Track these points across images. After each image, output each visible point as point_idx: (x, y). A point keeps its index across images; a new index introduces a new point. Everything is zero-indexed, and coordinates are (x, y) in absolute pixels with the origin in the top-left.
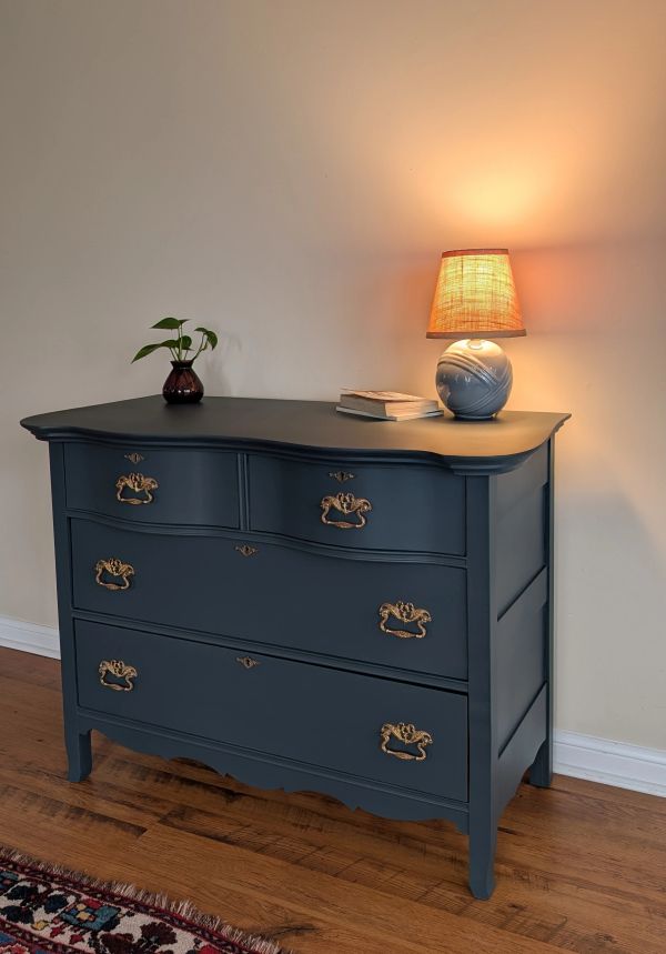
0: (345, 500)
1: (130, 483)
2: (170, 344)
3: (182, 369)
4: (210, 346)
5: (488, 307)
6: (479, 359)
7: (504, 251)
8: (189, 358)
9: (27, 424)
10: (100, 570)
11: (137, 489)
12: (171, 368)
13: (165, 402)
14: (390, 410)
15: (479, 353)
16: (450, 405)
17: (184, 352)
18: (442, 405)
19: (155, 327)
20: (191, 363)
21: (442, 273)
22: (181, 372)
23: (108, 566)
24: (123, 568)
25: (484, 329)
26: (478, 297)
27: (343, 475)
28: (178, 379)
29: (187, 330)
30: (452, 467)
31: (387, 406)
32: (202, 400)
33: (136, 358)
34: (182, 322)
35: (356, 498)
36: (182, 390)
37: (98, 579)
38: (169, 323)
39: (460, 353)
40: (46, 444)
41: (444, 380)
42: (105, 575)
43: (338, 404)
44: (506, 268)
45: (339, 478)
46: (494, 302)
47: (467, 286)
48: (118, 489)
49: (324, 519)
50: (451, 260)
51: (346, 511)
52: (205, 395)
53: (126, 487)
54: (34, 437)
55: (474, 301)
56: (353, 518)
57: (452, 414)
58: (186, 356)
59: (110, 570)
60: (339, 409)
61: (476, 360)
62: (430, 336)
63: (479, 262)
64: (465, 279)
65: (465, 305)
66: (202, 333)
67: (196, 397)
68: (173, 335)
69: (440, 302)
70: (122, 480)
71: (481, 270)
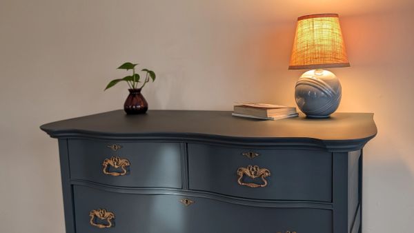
0: (253, 170)
1: (111, 162)
2: (128, 79)
3: (135, 93)
4: (151, 79)
5: (330, 49)
6: (324, 81)
7: (336, 15)
8: (138, 87)
9: (44, 128)
10: (93, 216)
11: (116, 167)
12: (128, 93)
13: (125, 113)
14: (270, 114)
15: (322, 77)
16: (303, 110)
17: (136, 83)
18: (299, 111)
19: (120, 68)
20: (140, 90)
21: (299, 29)
22: (134, 96)
23: (97, 214)
24: (107, 214)
25: (328, 62)
26: (323, 43)
27: (251, 154)
28: (132, 99)
29: (138, 70)
30: (328, 147)
31: (268, 111)
32: (147, 112)
33: (107, 88)
34: (135, 65)
35: (260, 168)
36: (136, 106)
37: (91, 222)
38: (128, 66)
39: (310, 77)
40: (56, 140)
41: (300, 94)
42: (96, 219)
43: (233, 112)
44: (337, 26)
45: (249, 156)
46: (333, 46)
47: (317, 36)
48: (104, 167)
49: (239, 182)
50: (305, 21)
51: (254, 177)
52: (149, 108)
53: (109, 165)
54: (49, 136)
55: (321, 45)
56: (259, 180)
57: (305, 115)
58: (138, 86)
59: (99, 216)
60: (233, 114)
61: (323, 82)
62: (291, 68)
63: (323, 22)
64: (315, 33)
65: (317, 48)
66: (146, 72)
67: (144, 110)
68: (130, 73)
69: (298, 47)
70: (106, 161)
71: (324, 26)
